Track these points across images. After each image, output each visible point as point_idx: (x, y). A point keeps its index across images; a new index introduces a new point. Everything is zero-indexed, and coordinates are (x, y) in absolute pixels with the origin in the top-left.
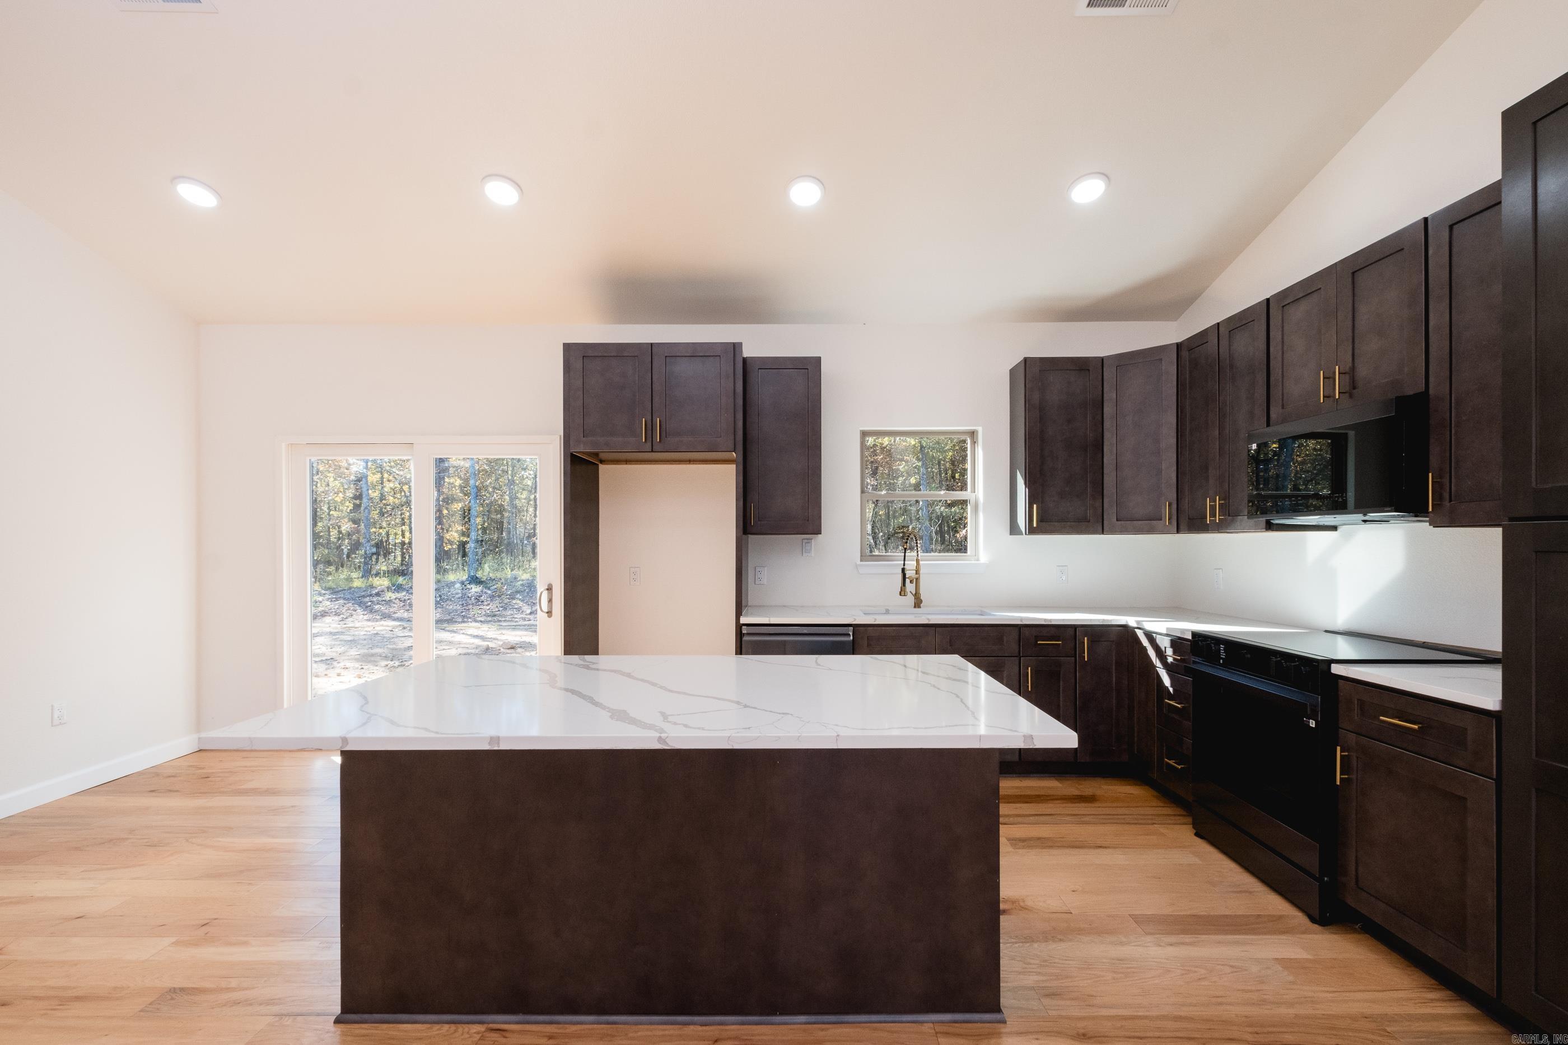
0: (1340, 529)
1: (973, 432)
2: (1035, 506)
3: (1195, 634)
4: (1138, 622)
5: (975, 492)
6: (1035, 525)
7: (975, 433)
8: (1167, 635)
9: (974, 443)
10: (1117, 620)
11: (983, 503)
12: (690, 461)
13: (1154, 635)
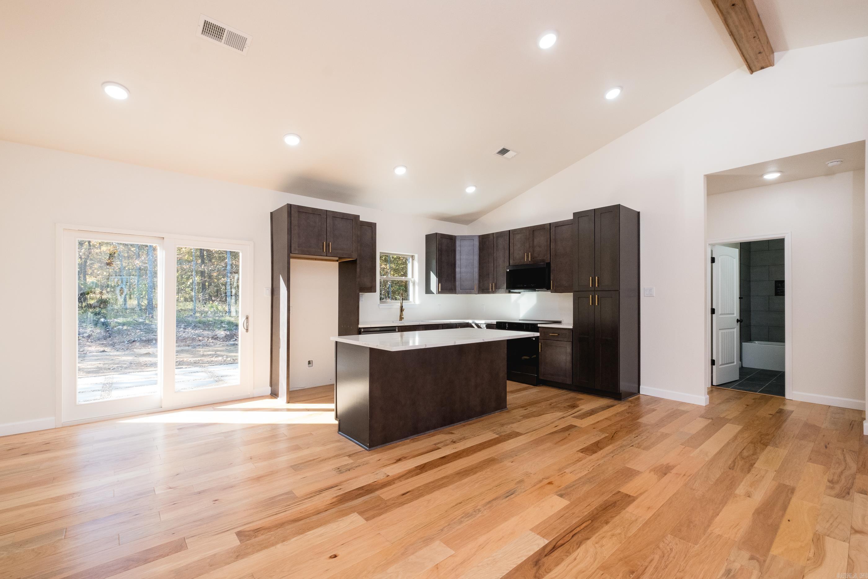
0: (521, 293)
1: (413, 256)
2: (440, 284)
3: (497, 322)
4: (473, 321)
5: (413, 278)
6: (440, 291)
7: (413, 257)
8: (485, 324)
9: (413, 260)
10: (464, 321)
11: (418, 283)
12: (316, 259)
13: (479, 325)
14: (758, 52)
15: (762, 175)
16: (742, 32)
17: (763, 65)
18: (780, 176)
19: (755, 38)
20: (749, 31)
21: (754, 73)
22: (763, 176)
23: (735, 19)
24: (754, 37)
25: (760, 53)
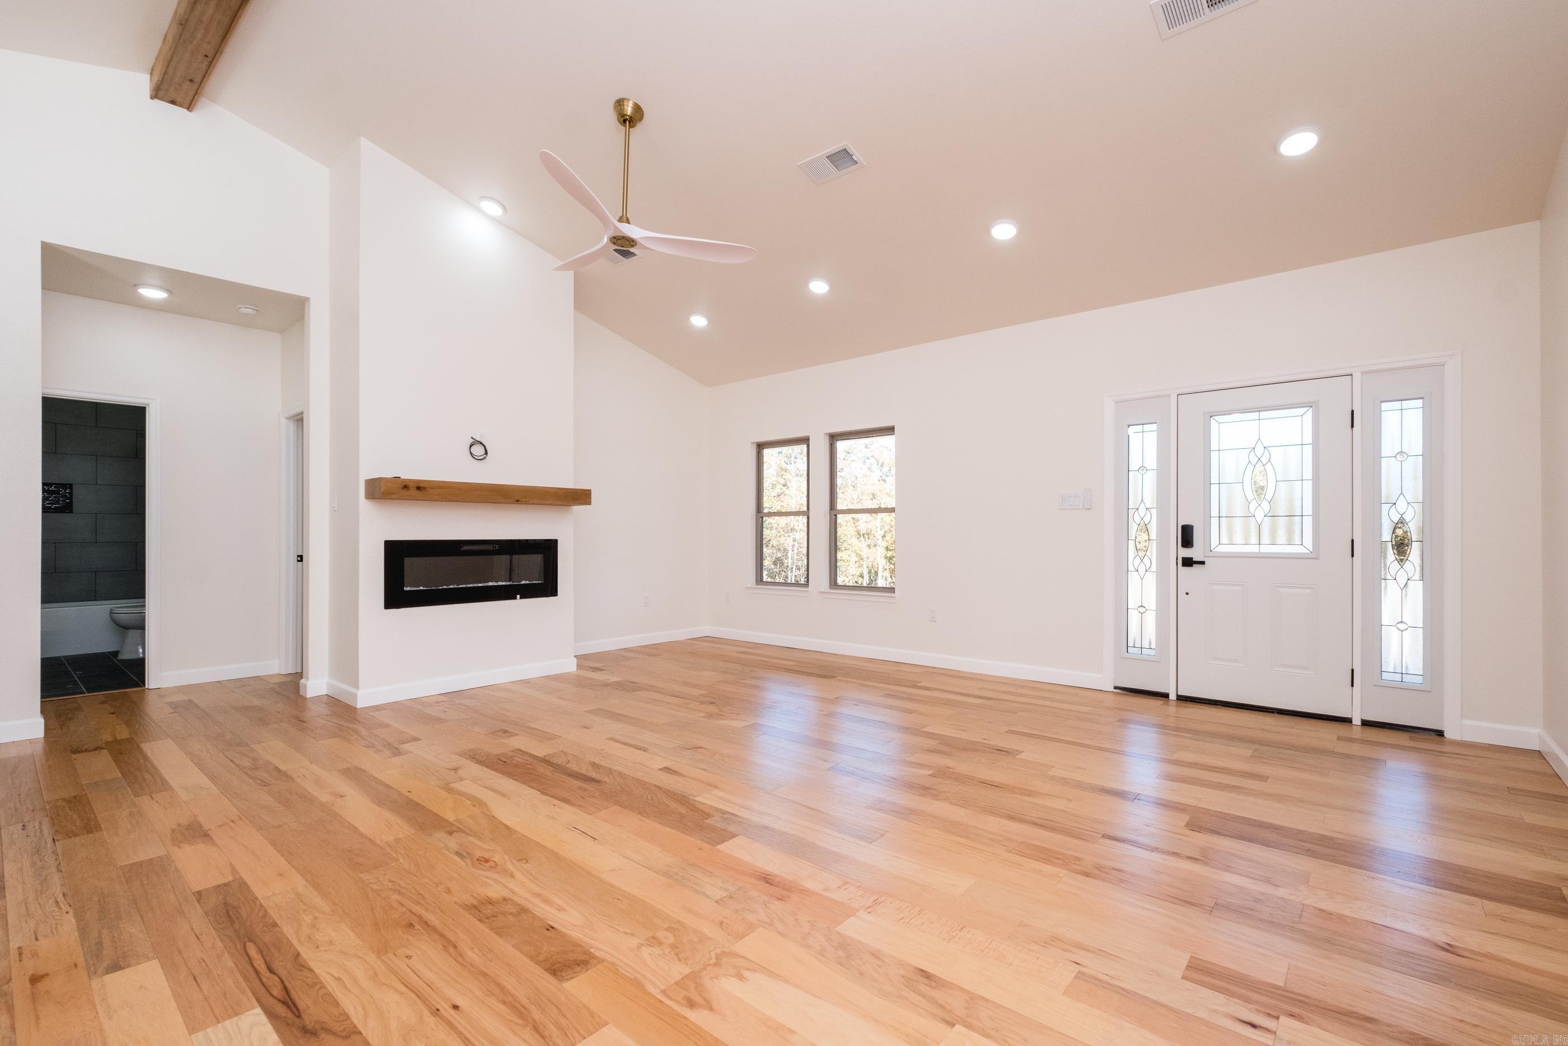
14: (190, 77)
15: (136, 286)
16: (199, 35)
17: (179, 100)
18: (165, 300)
19: (206, 58)
20: (209, 43)
21: (156, 101)
22: (138, 289)
23: (210, 11)
24: (206, 56)
25: (191, 81)
